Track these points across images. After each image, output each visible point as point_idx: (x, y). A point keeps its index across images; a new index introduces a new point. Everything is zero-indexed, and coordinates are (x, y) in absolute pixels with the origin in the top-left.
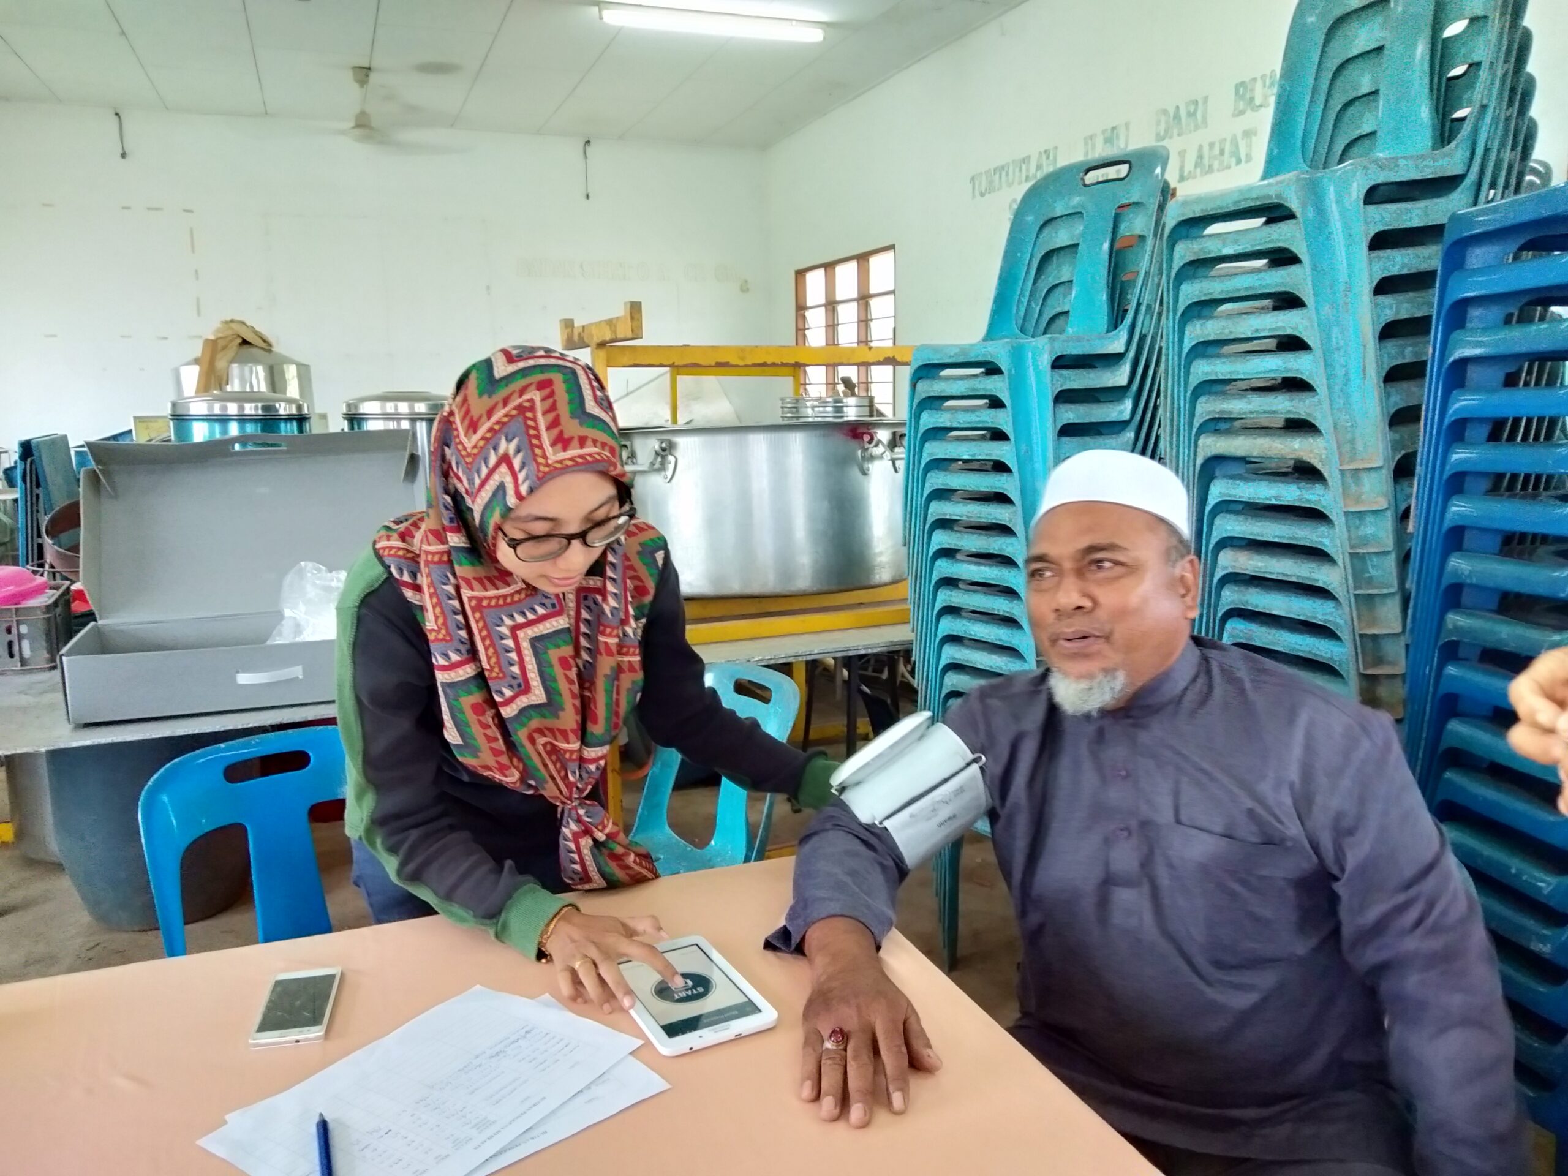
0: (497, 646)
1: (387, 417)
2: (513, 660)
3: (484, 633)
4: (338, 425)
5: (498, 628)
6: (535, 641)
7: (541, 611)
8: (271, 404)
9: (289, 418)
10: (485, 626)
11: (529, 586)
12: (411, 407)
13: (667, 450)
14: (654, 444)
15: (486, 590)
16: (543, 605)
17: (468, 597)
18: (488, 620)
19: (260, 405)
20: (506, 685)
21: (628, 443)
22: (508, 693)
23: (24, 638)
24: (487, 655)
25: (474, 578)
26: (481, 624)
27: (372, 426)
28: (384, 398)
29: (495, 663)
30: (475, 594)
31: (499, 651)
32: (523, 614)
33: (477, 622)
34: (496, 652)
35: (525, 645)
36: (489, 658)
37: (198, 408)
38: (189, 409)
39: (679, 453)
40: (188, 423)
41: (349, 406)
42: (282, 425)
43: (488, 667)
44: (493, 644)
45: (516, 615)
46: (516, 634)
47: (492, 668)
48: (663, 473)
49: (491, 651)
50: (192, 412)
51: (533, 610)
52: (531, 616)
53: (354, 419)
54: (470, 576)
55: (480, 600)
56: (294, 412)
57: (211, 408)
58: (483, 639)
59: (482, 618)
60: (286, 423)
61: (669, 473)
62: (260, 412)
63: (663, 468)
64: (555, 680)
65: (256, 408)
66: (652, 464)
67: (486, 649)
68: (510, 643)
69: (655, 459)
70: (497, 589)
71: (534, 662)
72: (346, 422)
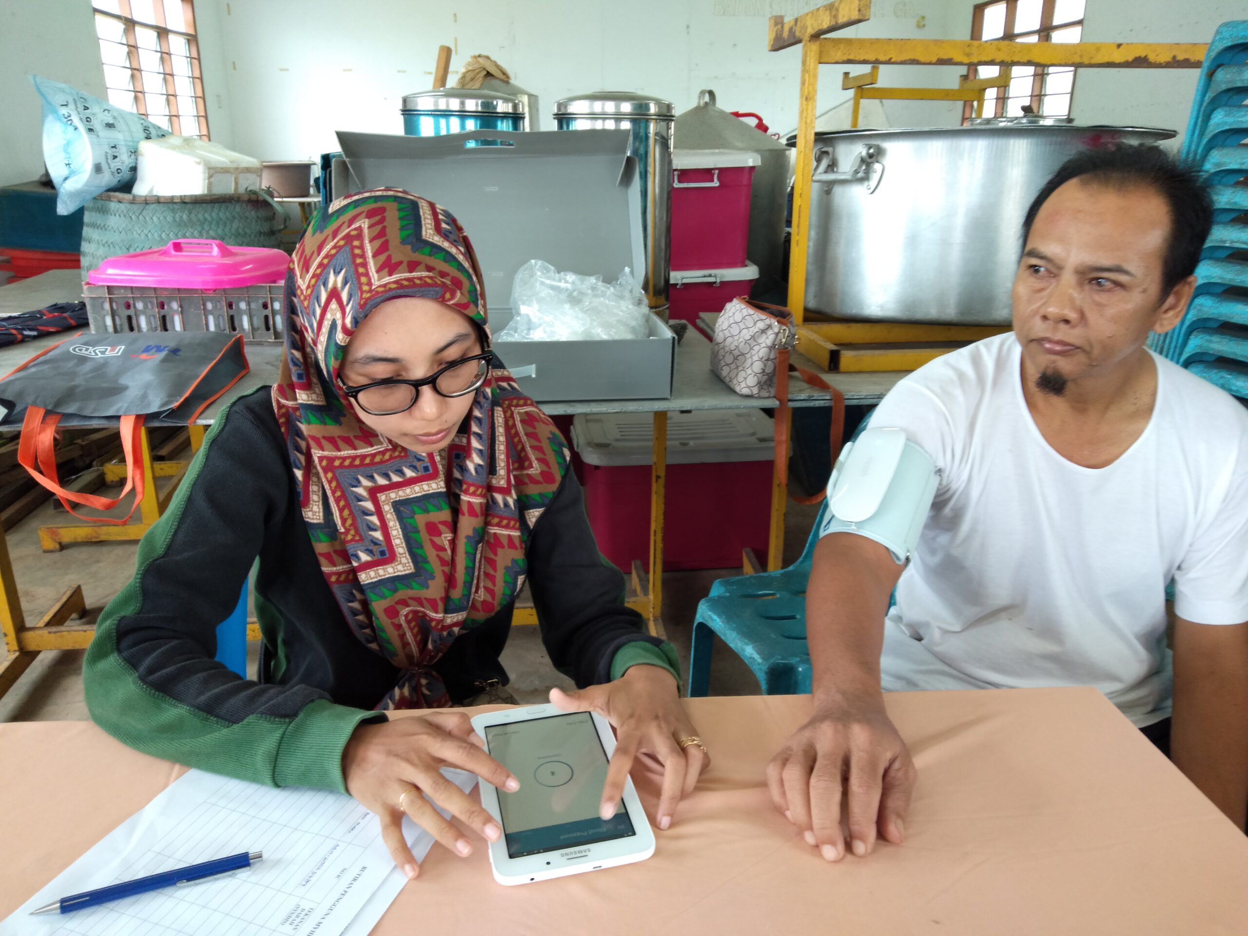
0: (353, 508)
1: (593, 116)
2: (375, 524)
3: (338, 494)
4: (549, 125)
5: (354, 489)
6: (398, 506)
7: (409, 473)
8: (490, 101)
9: (505, 116)
10: (339, 486)
11: (395, 446)
12: (618, 107)
13: (873, 157)
14: (860, 149)
15: (339, 450)
16: (414, 468)
17: (319, 457)
18: (341, 480)
19: (480, 102)
20: (363, 548)
21: (830, 149)
22: (364, 557)
23: (276, 314)
24: (341, 517)
25: (324, 438)
26: (334, 484)
27: (579, 125)
28: (593, 97)
29: (351, 525)
30: (326, 453)
31: (356, 513)
32: (386, 476)
33: (330, 482)
34: (351, 513)
35: (387, 508)
36: (344, 521)
37: (424, 104)
38: (417, 105)
39: (888, 160)
40: (415, 118)
41: (560, 106)
42: (499, 123)
43: (342, 530)
44: (348, 505)
45: (376, 476)
46: (377, 498)
47: (347, 531)
48: (866, 183)
49: (346, 512)
50: (419, 108)
51: (400, 472)
52: (396, 478)
53: (563, 118)
54: (319, 435)
55: (331, 460)
56: (510, 111)
57: (436, 103)
58: (337, 501)
59: (334, 478)
60: (502, 121)
61: (873, 182)
62: (480, 109)
63: (866, 178)
64: (421, 546)
65: (477, 105)
66: (856, 172)
67: (341, 511)
68: (369, 505)
69: (860, 166)
70: (355, 449)
71: (398, 527)
72: (556, 122)
